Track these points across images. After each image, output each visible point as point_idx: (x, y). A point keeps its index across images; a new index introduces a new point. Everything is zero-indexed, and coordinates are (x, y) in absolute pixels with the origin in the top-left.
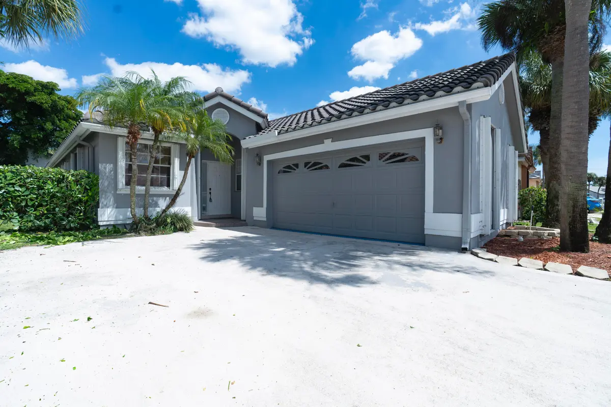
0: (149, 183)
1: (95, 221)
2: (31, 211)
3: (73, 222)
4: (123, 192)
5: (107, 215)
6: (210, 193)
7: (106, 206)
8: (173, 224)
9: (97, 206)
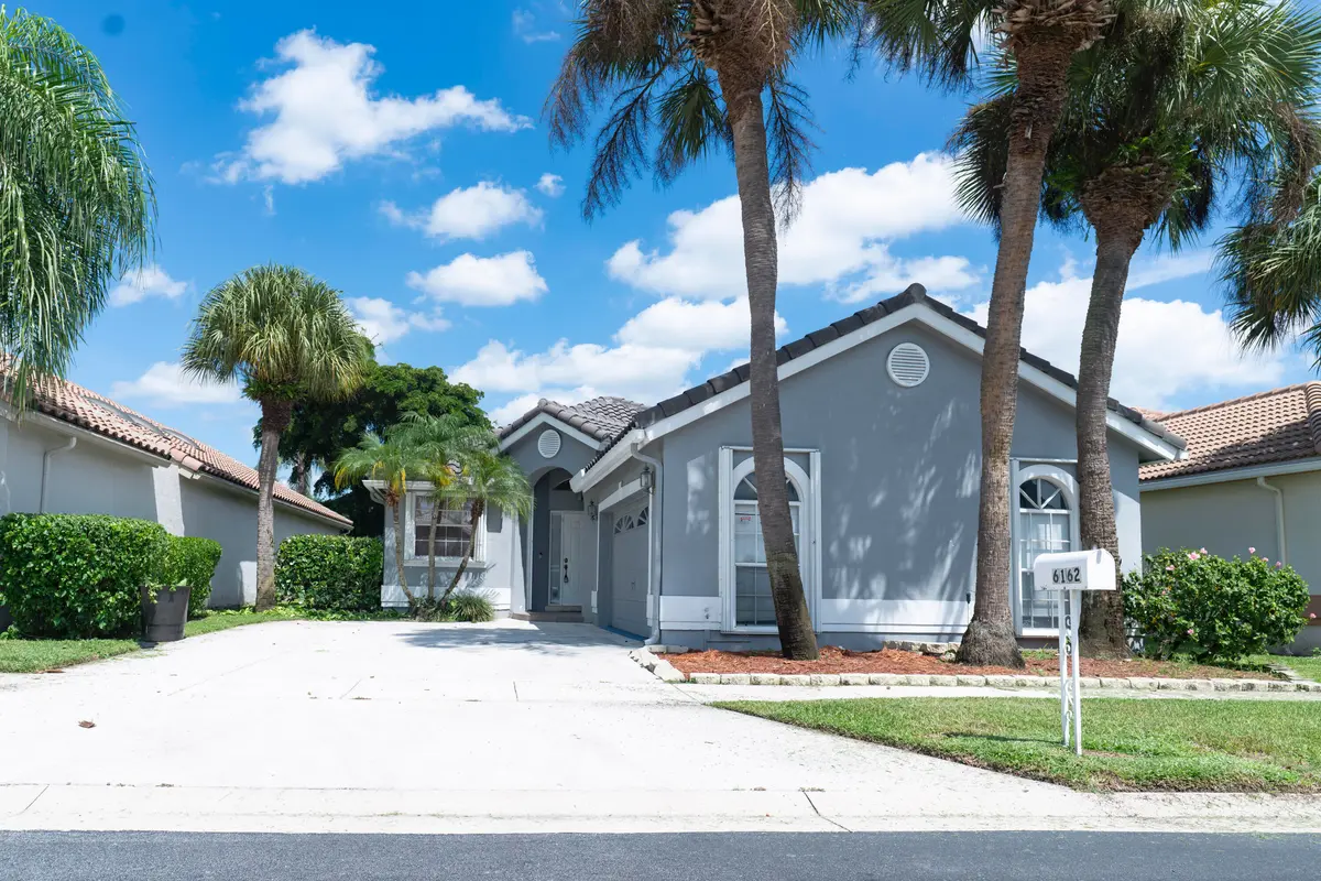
0: (432, 552)
1: (378, 601)
2: (314, 584)
3: (352, 599)
4: (411, 564)
5: (391, 594)
6: (566, 567)
7: (389, 583)
8: (459, 609)
9: (381, 583)
